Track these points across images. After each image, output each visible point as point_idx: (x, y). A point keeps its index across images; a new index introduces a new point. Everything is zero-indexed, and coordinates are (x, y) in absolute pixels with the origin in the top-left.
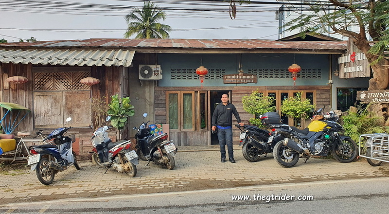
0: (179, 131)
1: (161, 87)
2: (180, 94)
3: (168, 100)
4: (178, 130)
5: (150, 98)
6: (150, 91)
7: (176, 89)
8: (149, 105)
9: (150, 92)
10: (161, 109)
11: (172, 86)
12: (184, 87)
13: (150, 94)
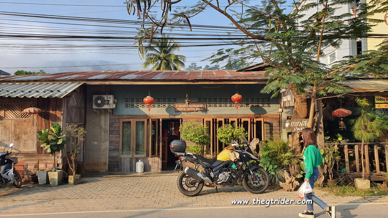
0: (132, 157)
1: (115, 116)
2: (133, 122)
3: (121, 128)
4: (130, 156)
5: (105, 125)
6: (105, 119)
7: (129, 117)
8: (104, 132)
9: (105, 121)
10: (115, 135)
11: (125, 114)
12: (137, 116)
13: (105, 122)
